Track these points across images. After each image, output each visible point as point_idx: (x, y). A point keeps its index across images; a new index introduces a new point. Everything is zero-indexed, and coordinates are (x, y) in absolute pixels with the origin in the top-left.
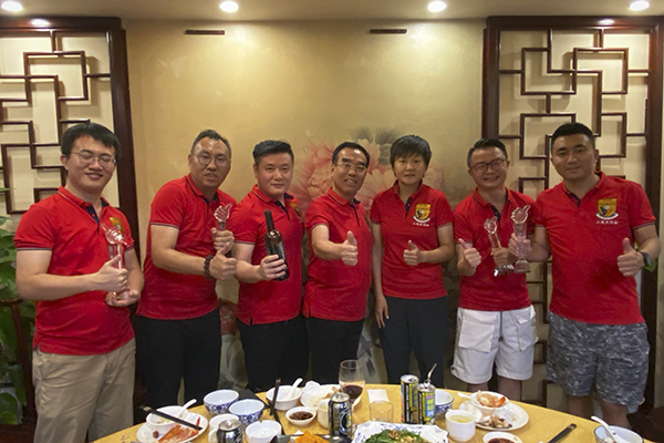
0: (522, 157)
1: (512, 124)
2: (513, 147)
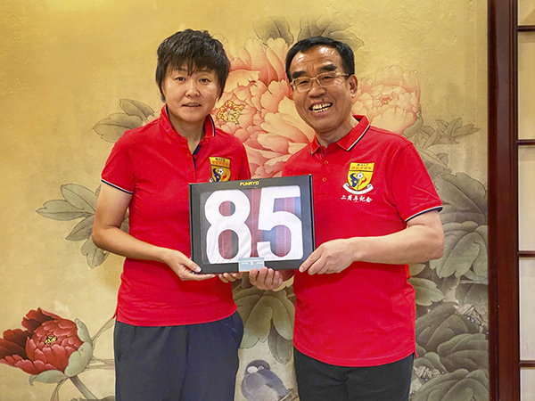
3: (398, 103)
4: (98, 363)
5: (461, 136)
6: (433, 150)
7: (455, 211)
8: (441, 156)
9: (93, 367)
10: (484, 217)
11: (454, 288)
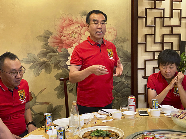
0: (146, 26)
2: (142, 21)
3: (112, 33)
4: (37, 103)
5: (125, 42)
6: (120, 45)
7: (124, 59)
8: (121, 46)
9: (36, 105)
10: (130, 61)
11: (124, 78)
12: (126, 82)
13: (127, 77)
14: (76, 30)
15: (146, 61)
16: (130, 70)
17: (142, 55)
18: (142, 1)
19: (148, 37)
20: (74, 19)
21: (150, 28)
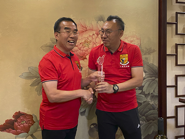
0: (177, 34)
1: (172, 17)
2: (172, 28)
3: (135, 42)
5: (151, 53)
6: (144, 56)
7: (150, 74)
8: (146, 58)
9: (38, 131)
10: (157, 76)
11: (149, 97)
12: (152, 103)
13: (153, 97)
14: (90, 39)
15: (177, 77)
16: (157, 88)
17: (172, 70)
18: (172, 4)
19: (179, 47)
20: (88, 25)
21: (182, 36)
